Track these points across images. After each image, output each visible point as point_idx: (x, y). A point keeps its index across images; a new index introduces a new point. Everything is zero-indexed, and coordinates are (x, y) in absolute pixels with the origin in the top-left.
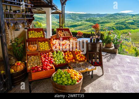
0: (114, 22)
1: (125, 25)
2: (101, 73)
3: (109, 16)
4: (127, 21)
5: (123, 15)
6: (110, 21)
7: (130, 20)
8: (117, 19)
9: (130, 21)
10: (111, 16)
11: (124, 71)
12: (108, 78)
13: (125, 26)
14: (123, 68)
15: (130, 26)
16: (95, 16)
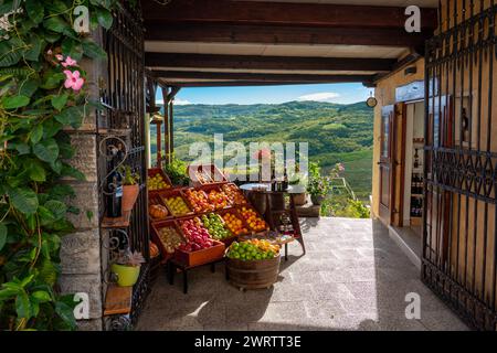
0: (287, 130)
1: (321, 139)
2: (300, 252)
3: (268, 112)
4: (325, 127)
5: (311, 108)
6: (273, 127)
7: (333, 122)
8: (293, 120)
9: (334, 126)
10: (274, 112)
11: (342, 244)
12: (317, 256)
13: (321, 142)
14: (340, 240)
15: (338, 141)
16: (220, 112)
